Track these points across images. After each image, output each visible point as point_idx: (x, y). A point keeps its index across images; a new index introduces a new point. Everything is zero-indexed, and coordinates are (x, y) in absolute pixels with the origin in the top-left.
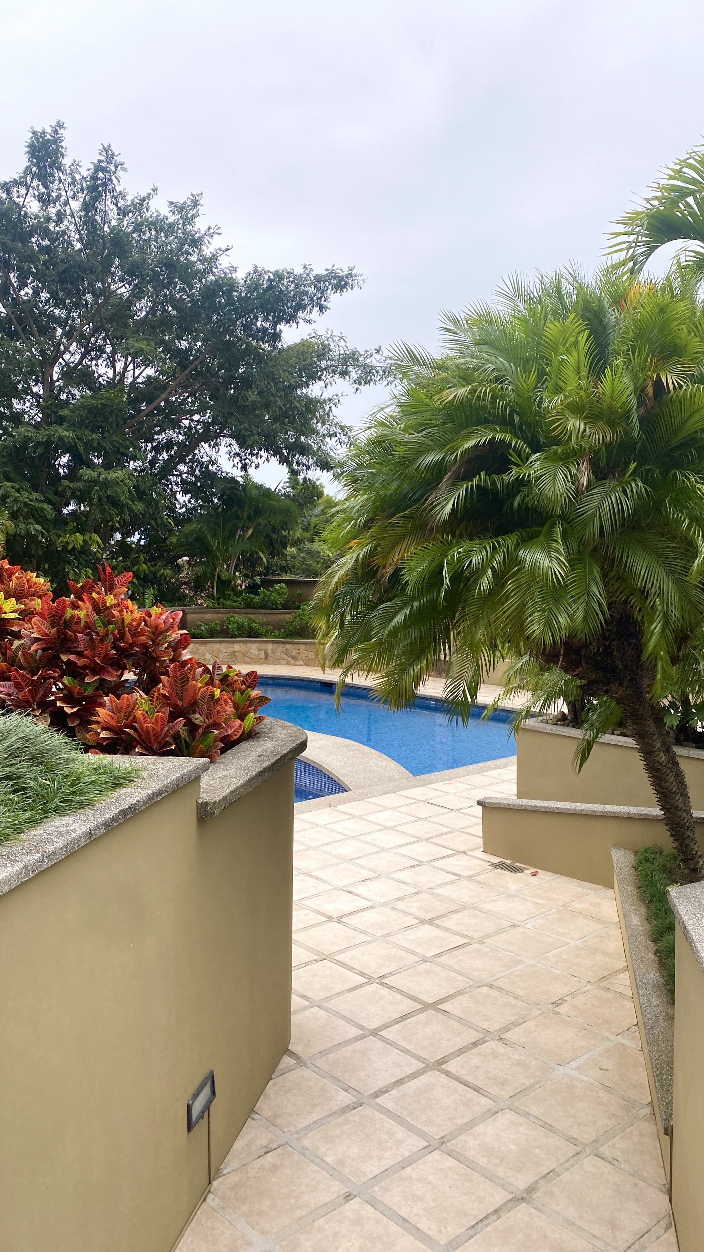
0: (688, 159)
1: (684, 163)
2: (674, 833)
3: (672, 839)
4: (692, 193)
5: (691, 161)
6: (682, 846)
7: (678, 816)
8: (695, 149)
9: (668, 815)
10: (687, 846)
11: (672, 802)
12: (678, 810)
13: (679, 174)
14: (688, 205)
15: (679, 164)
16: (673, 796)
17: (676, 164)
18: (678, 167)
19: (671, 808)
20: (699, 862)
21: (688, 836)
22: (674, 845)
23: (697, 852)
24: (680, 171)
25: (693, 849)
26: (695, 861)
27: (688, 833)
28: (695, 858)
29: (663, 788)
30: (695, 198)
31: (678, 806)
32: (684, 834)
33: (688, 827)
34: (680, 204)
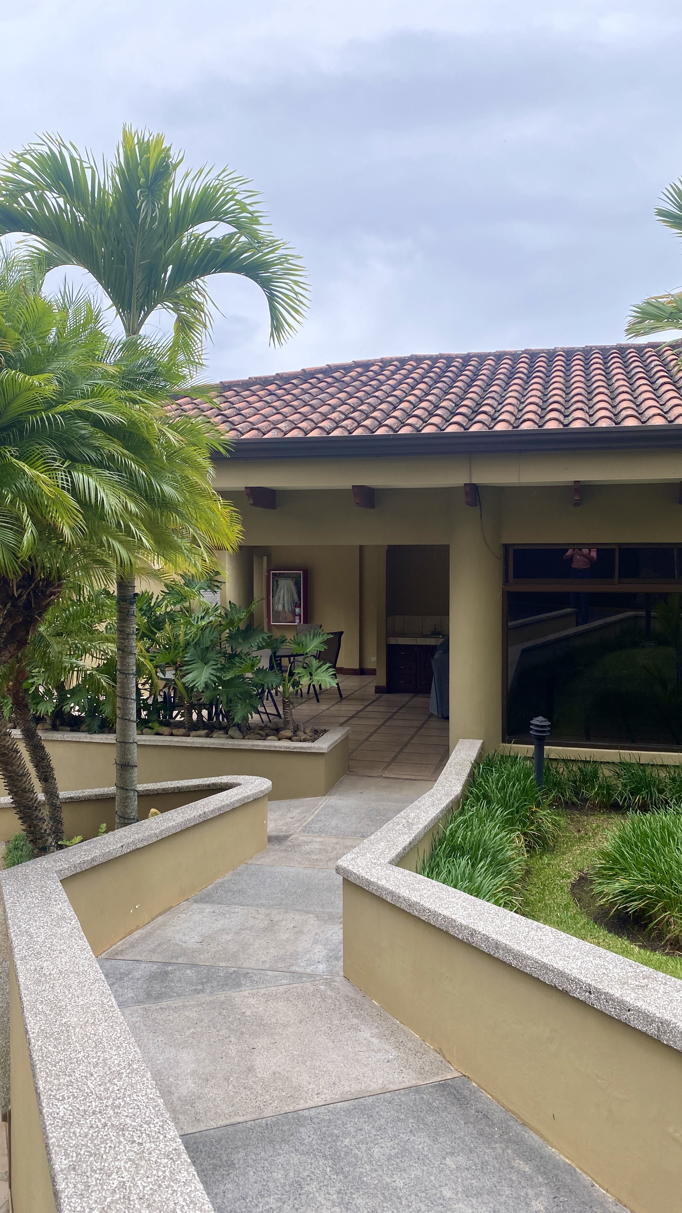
0: (26, 154)
1: (21, 157)
2: (22, 815)
3: (20, 821)
4: (30, 189)
5: (28, 157)
6: (30, 827)
7: (25, 797)
8: (33, 147)
9: (16, 799)
10: (35, 826)
11: (19, 784)
12: (26, 792)
13: (16, 168)
14: (26, 200)
15: (17, 157)
16: (20, 778)
17: (14, 157)
18: (15, 161)
19: (18, 791)
20: (47, 840)
21: (37, 816)
22: (24, 828)
23: (45, 830)
24: (17, 165)
25: (41, 828)
26: (44, 839)
27: (37, 813)
28: (44, 837)
29: (10, 771)
30: (33, 195)
31: (25, 788)
32: (33, 814)
33: (36, 807)
34: (19, 199)
